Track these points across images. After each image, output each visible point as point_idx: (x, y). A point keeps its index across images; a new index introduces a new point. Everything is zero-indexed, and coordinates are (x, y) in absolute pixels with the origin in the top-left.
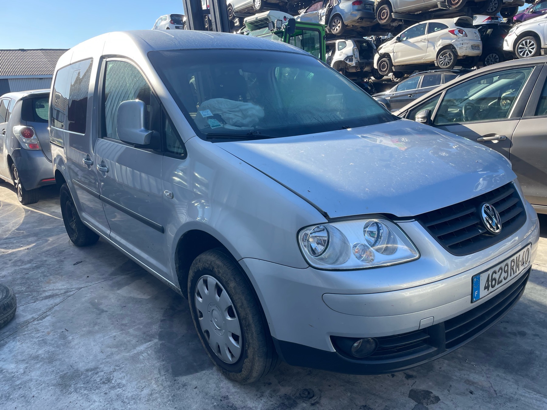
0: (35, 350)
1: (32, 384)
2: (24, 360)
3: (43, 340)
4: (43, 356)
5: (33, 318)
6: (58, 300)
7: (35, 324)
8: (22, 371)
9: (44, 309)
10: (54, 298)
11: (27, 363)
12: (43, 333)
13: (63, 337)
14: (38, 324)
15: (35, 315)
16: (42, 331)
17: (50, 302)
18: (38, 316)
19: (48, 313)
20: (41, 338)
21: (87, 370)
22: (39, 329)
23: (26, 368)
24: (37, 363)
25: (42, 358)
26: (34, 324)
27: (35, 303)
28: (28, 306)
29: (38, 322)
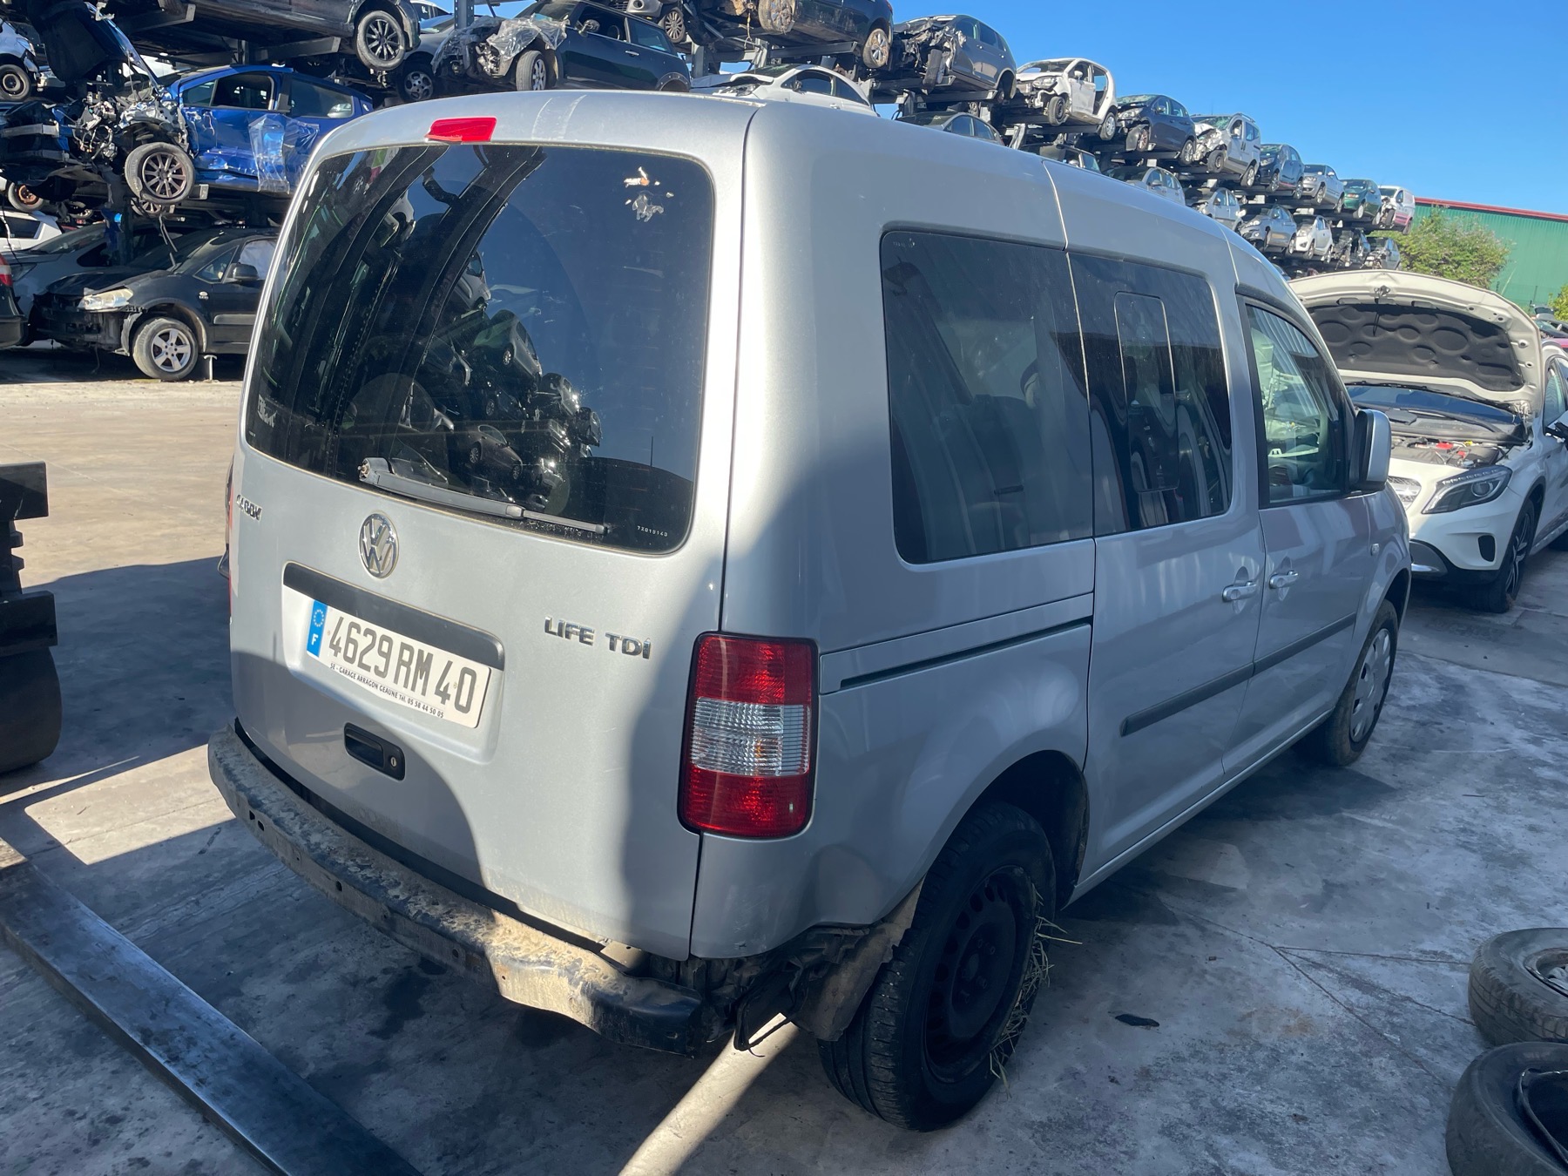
0: (1511, 916)
1: (1560, 885)
2: (1542, 916)
3: (1482, 921)
4: (1509, 903)
5: (1453, 969)
6: (1359, 965)
7: (1465, 954)
8: (1559, 906)
9: (1413, 968)
10: (1359, 976)
11: (1542, 910)
12: (1469, 928)
13: (1447, 902)
14: (1458, 951)
15: (1444, 970)
16: (1466, 935)
17: (1380, 974)
18: (1441, 964)
19: (1414, 955)
20: (1481, 926)
21: (1474, 851)
22: (1468, 941)
23: (1549, 905)
24: (1528, 901)
25: (1512, 900)
26: (1465, 957)
27: (1409, 994)
28: (1431, 1001)
29: (1454, 954)
